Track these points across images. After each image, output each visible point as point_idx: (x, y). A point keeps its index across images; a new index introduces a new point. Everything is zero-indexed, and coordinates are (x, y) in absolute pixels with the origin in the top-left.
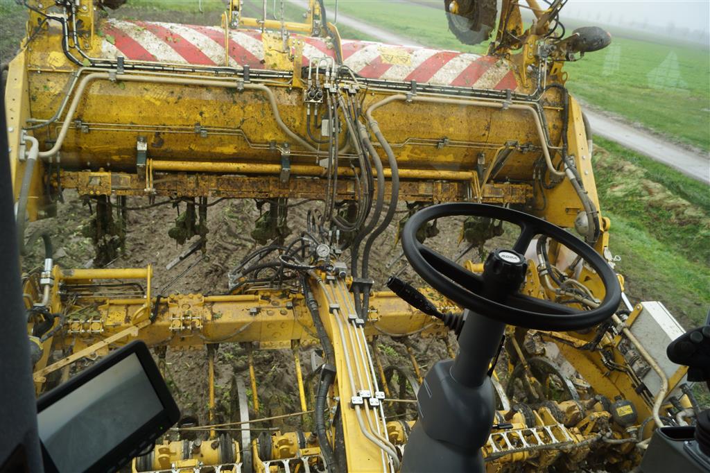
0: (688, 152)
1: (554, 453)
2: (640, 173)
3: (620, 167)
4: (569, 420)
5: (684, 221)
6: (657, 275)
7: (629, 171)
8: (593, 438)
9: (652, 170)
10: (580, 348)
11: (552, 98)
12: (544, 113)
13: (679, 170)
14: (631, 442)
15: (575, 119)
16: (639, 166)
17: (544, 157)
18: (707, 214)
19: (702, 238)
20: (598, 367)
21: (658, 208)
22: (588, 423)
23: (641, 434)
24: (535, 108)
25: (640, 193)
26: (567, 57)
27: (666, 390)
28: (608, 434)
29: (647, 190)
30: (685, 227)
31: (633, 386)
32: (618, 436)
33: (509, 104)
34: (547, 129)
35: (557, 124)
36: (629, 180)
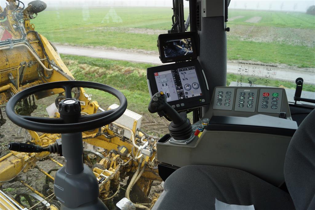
0: (90, 49)
1: (109, 182)
2: (76, 62)
3: (68, 63)
4: (106, 167)
5: (100, 75)
6: (102, 98)
7: (72, 63)
8: (118, 167)
9: (80, 60)
10: (95, 137)
11: (31, 38)
12: (31, 45)
13: (90, 57)
14: (131, 160)
15: (46, 44)
16: (75, 60)
17: (40, 65)
18: (106, 69)
19: (109, 78)
20: (105, 140)
21: (89, 74)
22: (114, 163)
23: (133, 155)
24: (26, 44)
25: (80, 70)
26: (30, 17)
27: (133, 134)
28: (123, 162)
29: (82, 68)
30: (102, 77)
31: (121, 140)
32: (126, 161)
33: (12, 45)
34: (36, 52)
35: (39, 49)
36: (73, 67)
